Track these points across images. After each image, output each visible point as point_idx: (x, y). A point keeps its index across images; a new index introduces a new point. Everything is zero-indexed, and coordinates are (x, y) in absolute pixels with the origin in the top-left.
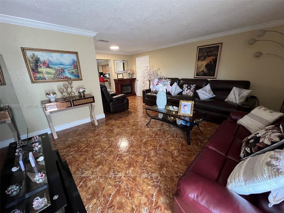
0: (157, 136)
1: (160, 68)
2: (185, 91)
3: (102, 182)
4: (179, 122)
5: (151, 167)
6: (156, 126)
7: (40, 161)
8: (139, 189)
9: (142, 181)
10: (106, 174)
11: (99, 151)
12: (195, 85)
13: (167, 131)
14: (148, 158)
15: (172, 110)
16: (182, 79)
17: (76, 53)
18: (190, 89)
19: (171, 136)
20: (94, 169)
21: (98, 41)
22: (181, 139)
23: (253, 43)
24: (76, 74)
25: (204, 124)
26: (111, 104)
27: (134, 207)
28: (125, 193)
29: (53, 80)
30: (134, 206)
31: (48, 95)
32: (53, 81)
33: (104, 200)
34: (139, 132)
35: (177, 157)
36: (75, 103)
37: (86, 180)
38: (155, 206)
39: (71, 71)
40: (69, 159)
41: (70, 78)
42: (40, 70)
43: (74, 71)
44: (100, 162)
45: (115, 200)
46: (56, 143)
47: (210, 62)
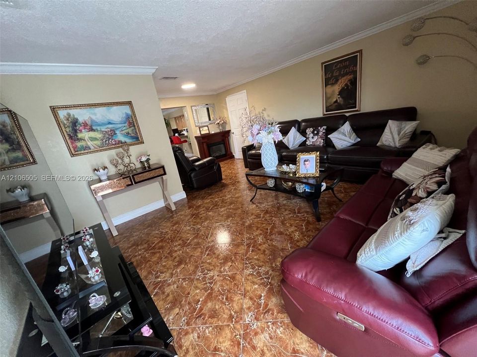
0: (268, 215)
1: (266, 107)
2: (311, 139)
3: (186, 286)
4: (301, 188)
5: (258, 260)
6: (266, 199)
7: (93, 258)
8: (240, 289)
9: (244, 279)
10: (191, 274)
11: (179, 245)
12: (325, 127)
13: (284, 205)
14: (253, 247)
15: (288, 170)
16: (304, 121)
17: (129, 103)
18: (317, 134)
19: (290, 212)
20: (173, 271)
21: (161, 79)
22: (305, 215)
23: (411, 42)
24: (132, 135)
25: (345, 188)
26: (192, 175)
27: (233, 314)
28: (220, 298)
29: (101, 149)
30: (232, 312)
31: (96, 171)
32: (101, 151)
33: (189, 309)
34: (239, 211)
35: (298, 241)
36: (137, 179)
37: (162, 285)
38: (263, 310)
39: (125, 131)
40: (137, 261)
41: (126, 142)
42: (80, 135)
43: (130, 130)
44: (182, 260)
45: (205, 307)
46: (116, 241)
47: (346, 85)
